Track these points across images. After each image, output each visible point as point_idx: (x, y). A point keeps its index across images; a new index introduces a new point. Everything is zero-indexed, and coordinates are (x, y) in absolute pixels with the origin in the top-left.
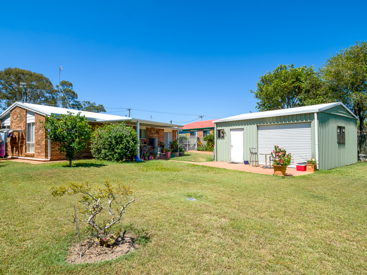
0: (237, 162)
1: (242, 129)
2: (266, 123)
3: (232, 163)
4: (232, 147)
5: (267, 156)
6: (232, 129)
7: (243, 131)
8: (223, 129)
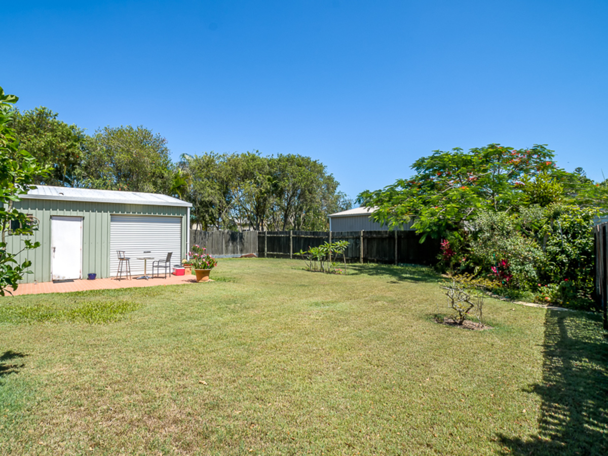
0: (67, 278)
1: (81, 217)
2: (127, 213)
3: (54, 281)
4: (54, 251)
5: (147, 260)
6: (53, 216)
7: (82, 221)
8: (31, 214)
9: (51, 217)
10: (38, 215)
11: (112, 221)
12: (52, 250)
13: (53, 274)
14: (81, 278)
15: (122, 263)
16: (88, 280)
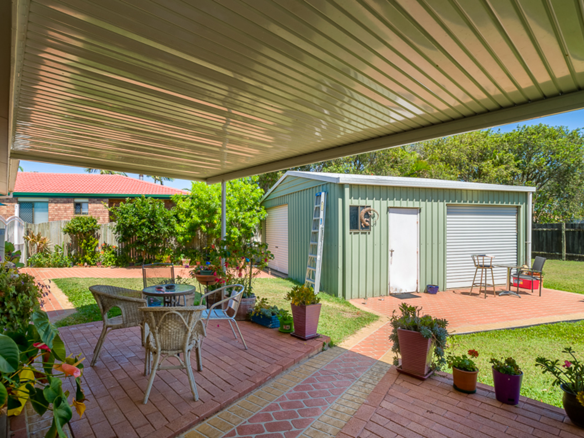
1: (417, 208)
2: (464, 202)
3: (392, 295)
4: (392, 255)
6: (391, 208)
7: (419, 214)
8: (369, 205)
9: (389, 209)
10: (377, 205)
11: (448, 213)
12: (390, 253)
13: (391, 285)
14: (419, 291)
15: (486, 271)
16: (425, 294)
